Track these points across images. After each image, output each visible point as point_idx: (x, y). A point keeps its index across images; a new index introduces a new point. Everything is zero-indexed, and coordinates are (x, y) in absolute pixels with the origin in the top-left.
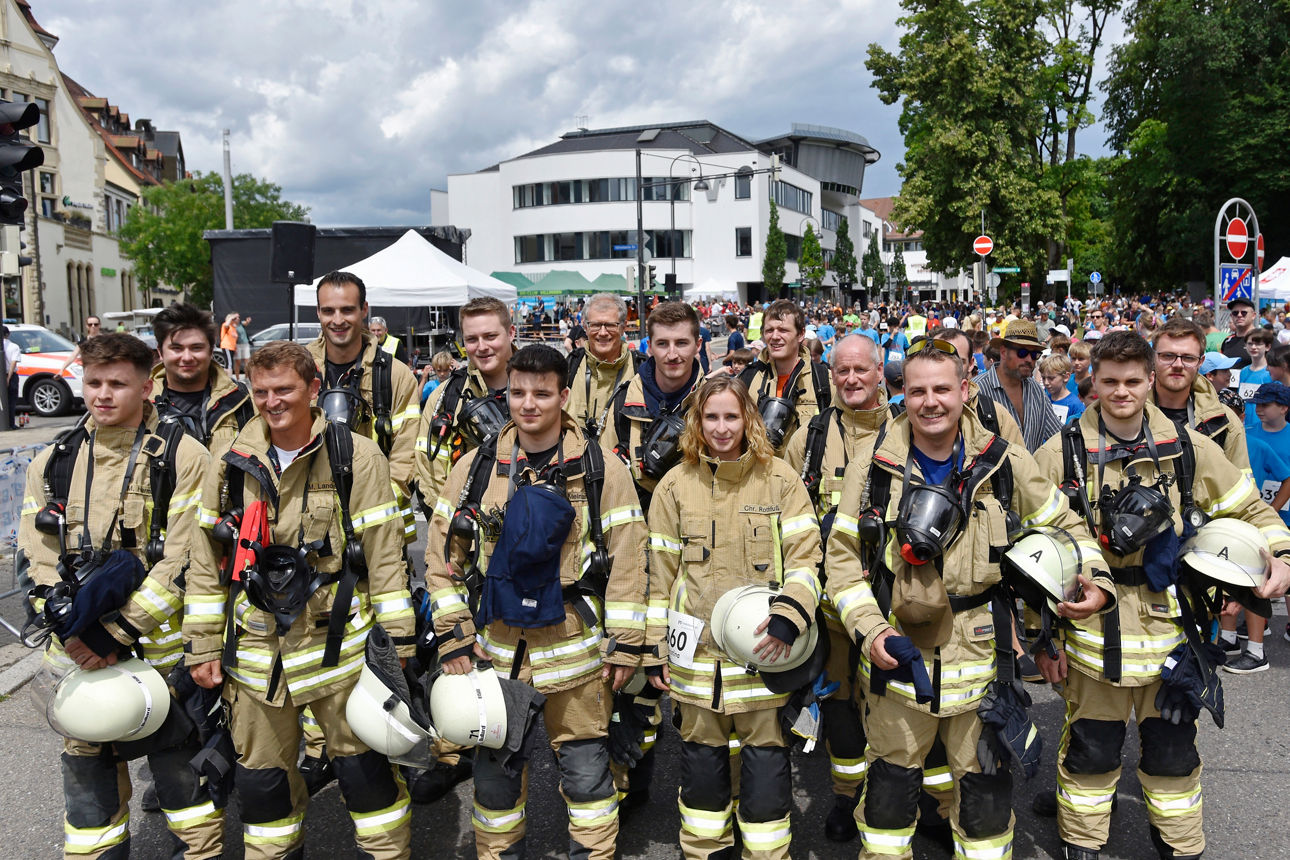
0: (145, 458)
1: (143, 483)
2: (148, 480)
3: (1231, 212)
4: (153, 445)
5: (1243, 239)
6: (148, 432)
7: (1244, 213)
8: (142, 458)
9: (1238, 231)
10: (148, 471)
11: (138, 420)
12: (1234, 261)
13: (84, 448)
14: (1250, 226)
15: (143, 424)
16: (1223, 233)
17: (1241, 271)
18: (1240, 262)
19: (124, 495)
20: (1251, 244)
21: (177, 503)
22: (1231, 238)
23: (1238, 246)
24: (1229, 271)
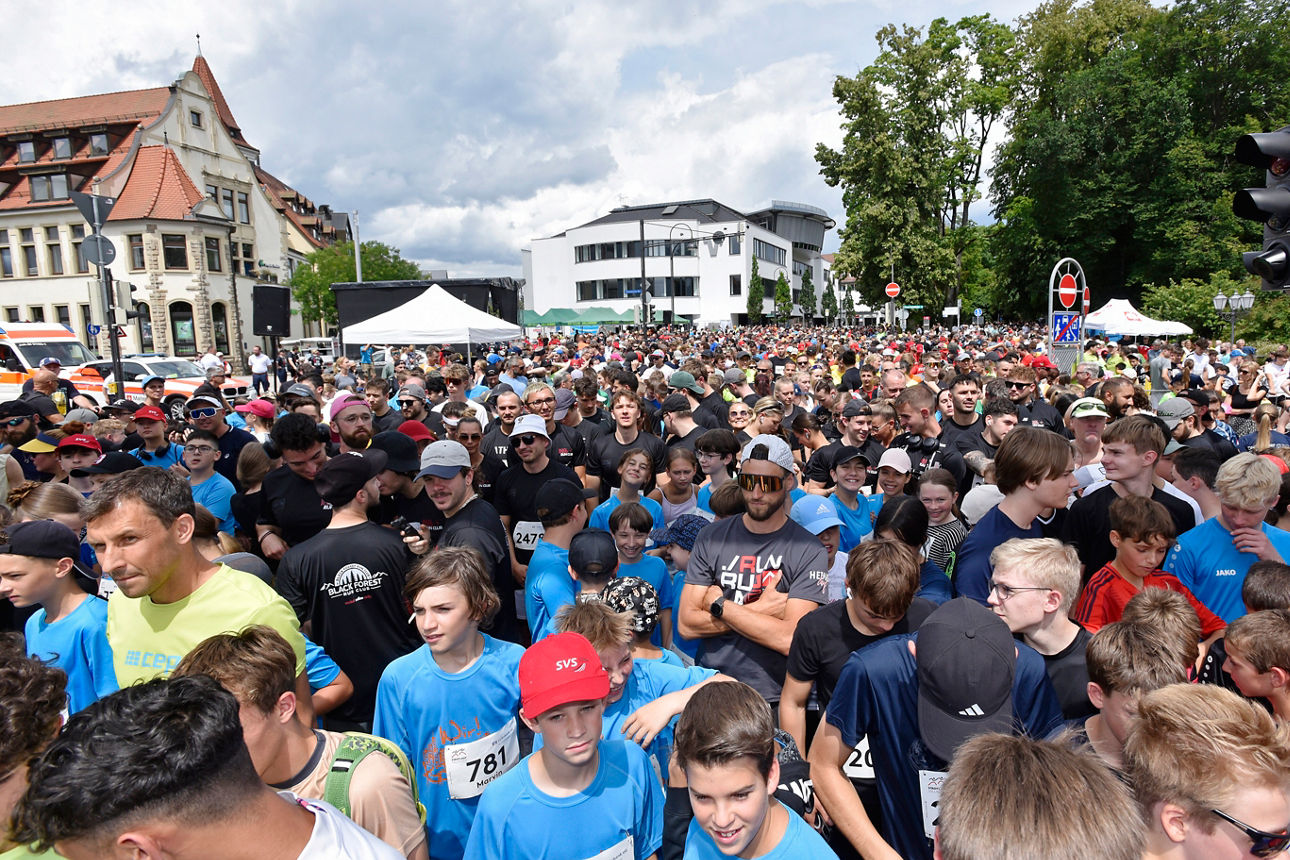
3: (1063, 269)
5: (1073, 291)
7: (1074, 270)
9: (1068, 284)
12: (1065, 309)
14: (1079, 280)
16: (1056, 287)
17: (1070, 317)
18: (1070, 309)
20: (1079, 295)
22: (1063, 291)
23: (1068, 297)
24: (1061, 317)
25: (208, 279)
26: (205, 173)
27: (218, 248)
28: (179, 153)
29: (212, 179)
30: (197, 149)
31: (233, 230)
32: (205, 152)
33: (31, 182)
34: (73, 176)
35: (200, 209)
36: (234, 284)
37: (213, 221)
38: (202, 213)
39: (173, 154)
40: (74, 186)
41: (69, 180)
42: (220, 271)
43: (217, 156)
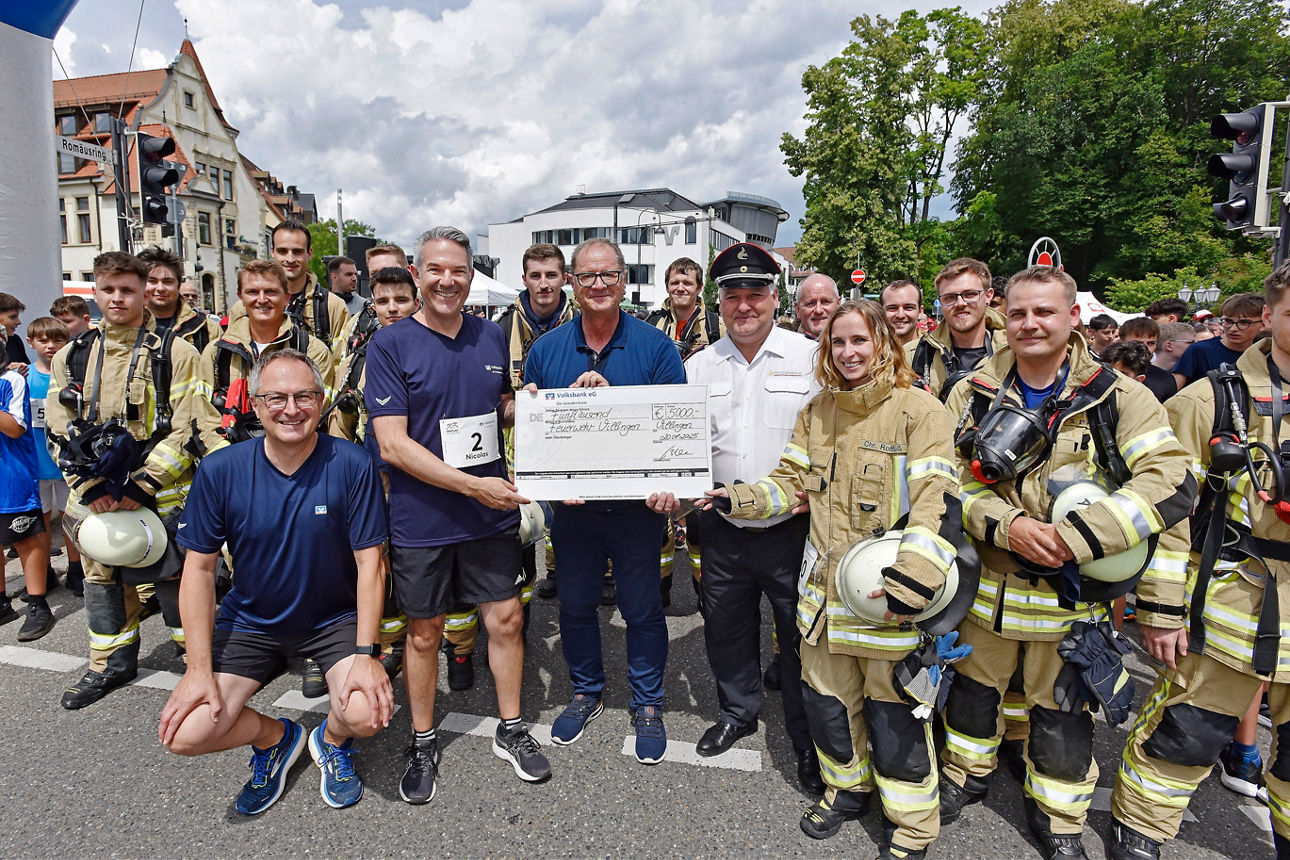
0: (146, 350)
1: (145, 370)
2: (149, 369)
3: (1041, 247)
4: (152, 340)
6: (148, 331)
7: (1051, 249)
8: (144, 351)
10: (150, 362)
11: (140, 322)
13: (96, 344)
14: (1055, 258)
15: (143, 326)
19: (130, 379)
21: (176, 389)
25: (201, 252)
26: (195, 151)
27: (208, 222)
28: (173, 129)
29: (201, 157)
30: (189, 128)
31: (222, 204)
32: (196, 131)
35: (194, 184)
36: (222, 257)
37: (206, 197)
38: (196, 188)
39: (170, 131)
42: (210, 244)
43: (206, 135)
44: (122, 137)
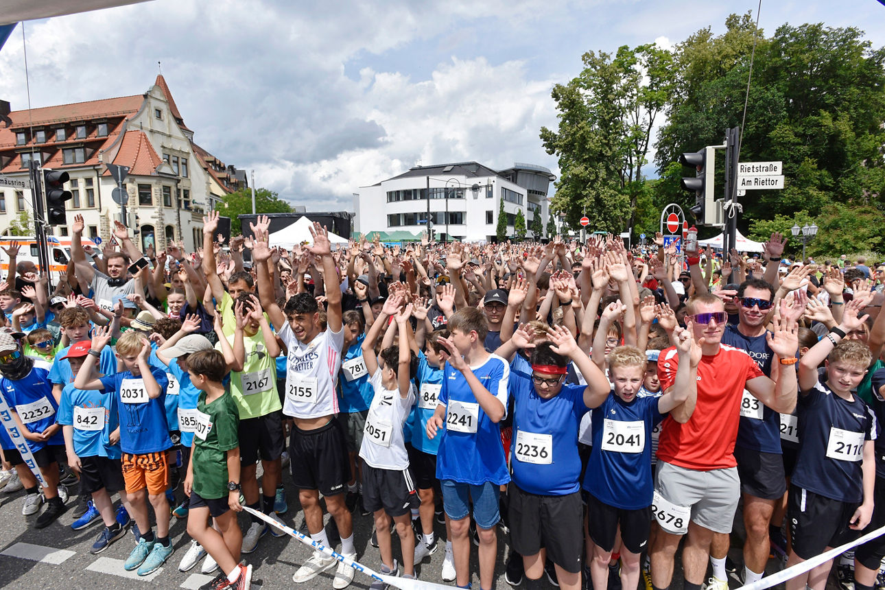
3: (670, 210)
5: (677, 223)
7: (677, 211)
9: (673, 219)
12: (671, 234)
14: (680, 217)
16: (665, 220)
17: (674, 238)
18: (674, 234)
20: (680, 226)
22: (669, 223)
23: (673, 227)
24: (668, 239)
25: (164, 211)
26: (163, 147)
27: (170, 192)
28: (148, 135)
29: (167, 150)
30: (159, 132)
31: (179, 181)
32: (163, 134)
33: (63, 152)
34: (87, 149)
35: (160, 168)
36: (179, 215)
37: (167, 176)
38: (161, 171)
39: (145, 136)
40: (88, 155)
41: (85, 151)
42: (171, 206)
43: (170, 136)
44: (37, 172)
